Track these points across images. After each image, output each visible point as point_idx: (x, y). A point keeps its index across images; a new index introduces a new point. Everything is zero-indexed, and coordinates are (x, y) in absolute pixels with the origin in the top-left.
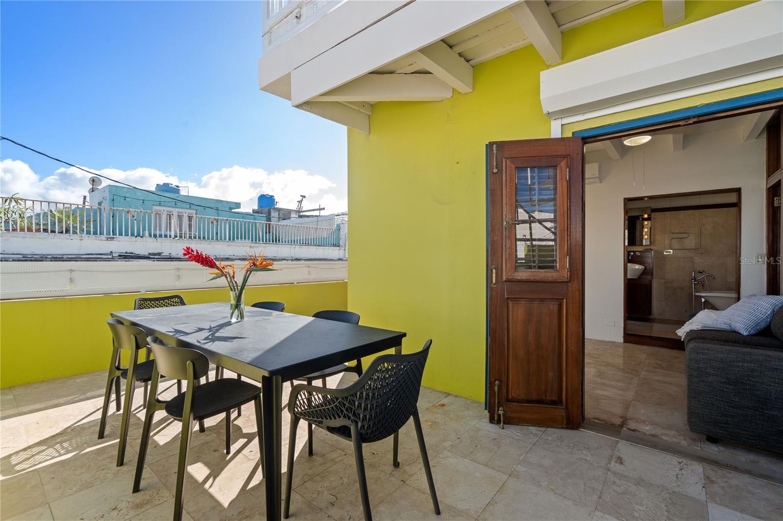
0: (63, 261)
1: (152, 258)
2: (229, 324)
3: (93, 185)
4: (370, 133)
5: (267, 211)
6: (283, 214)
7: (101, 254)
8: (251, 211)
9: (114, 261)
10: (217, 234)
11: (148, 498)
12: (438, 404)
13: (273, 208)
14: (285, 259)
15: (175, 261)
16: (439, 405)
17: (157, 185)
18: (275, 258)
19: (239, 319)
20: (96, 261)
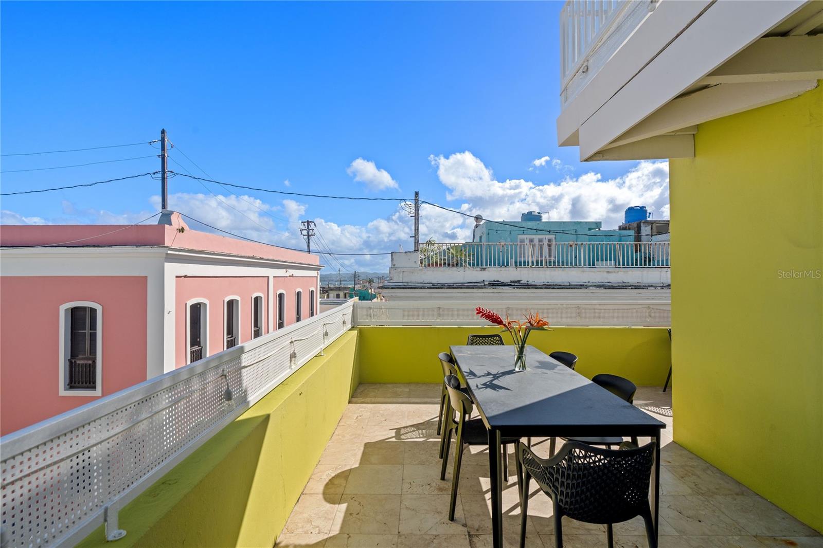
0: (454, 288)
1: (513, 285)
2: (511, 372)
3: (477, 222)
4: (695, 156)
5: (635, 225)
6: (658, 227)
7: (477, 283)
8: (617, 228)
9: (485, 288)
10: (576, 257)
11: (447, 487)
12: (783, 538)
13: (643, 221)
14: (652, 286)
15: (532, 288)
16: (782, 540)
17: (523, 214)
18: (639, 284)
19: (521, 369)
20: (473, 288)
